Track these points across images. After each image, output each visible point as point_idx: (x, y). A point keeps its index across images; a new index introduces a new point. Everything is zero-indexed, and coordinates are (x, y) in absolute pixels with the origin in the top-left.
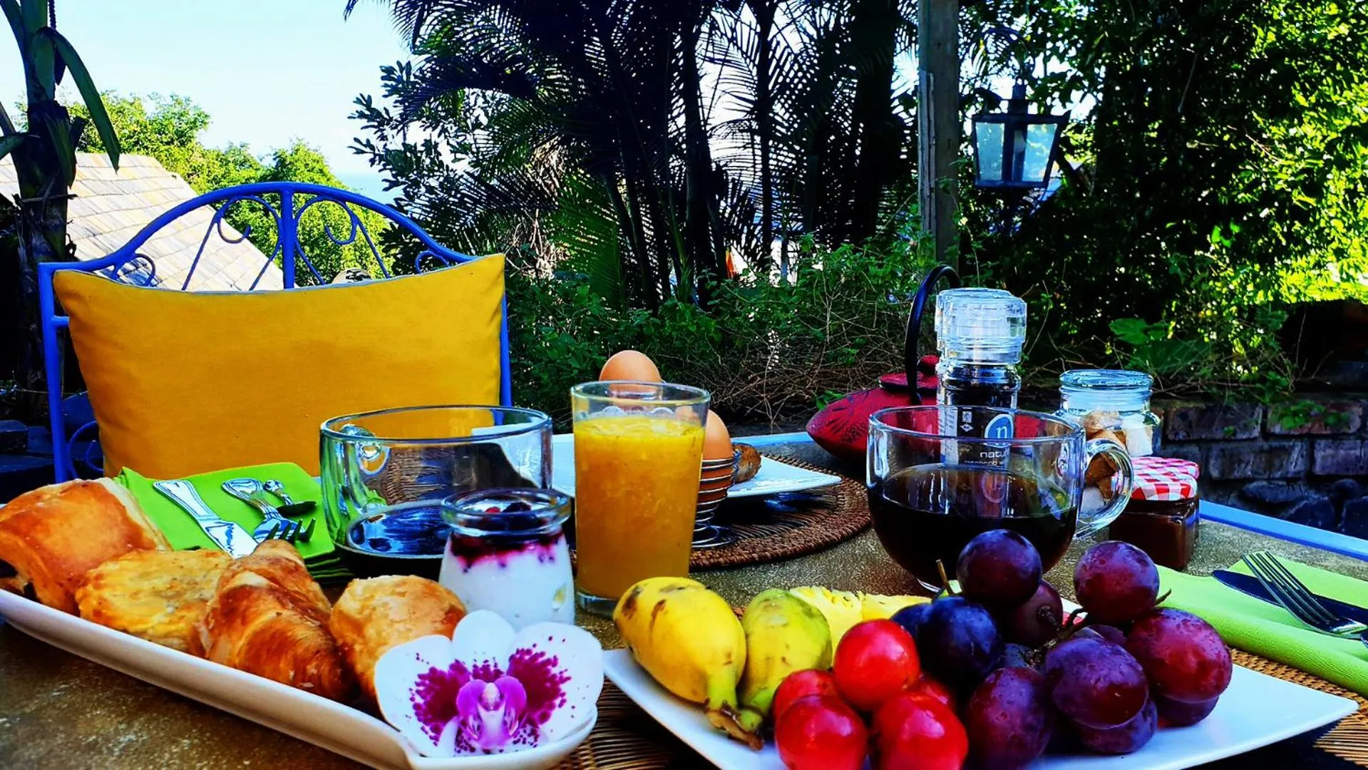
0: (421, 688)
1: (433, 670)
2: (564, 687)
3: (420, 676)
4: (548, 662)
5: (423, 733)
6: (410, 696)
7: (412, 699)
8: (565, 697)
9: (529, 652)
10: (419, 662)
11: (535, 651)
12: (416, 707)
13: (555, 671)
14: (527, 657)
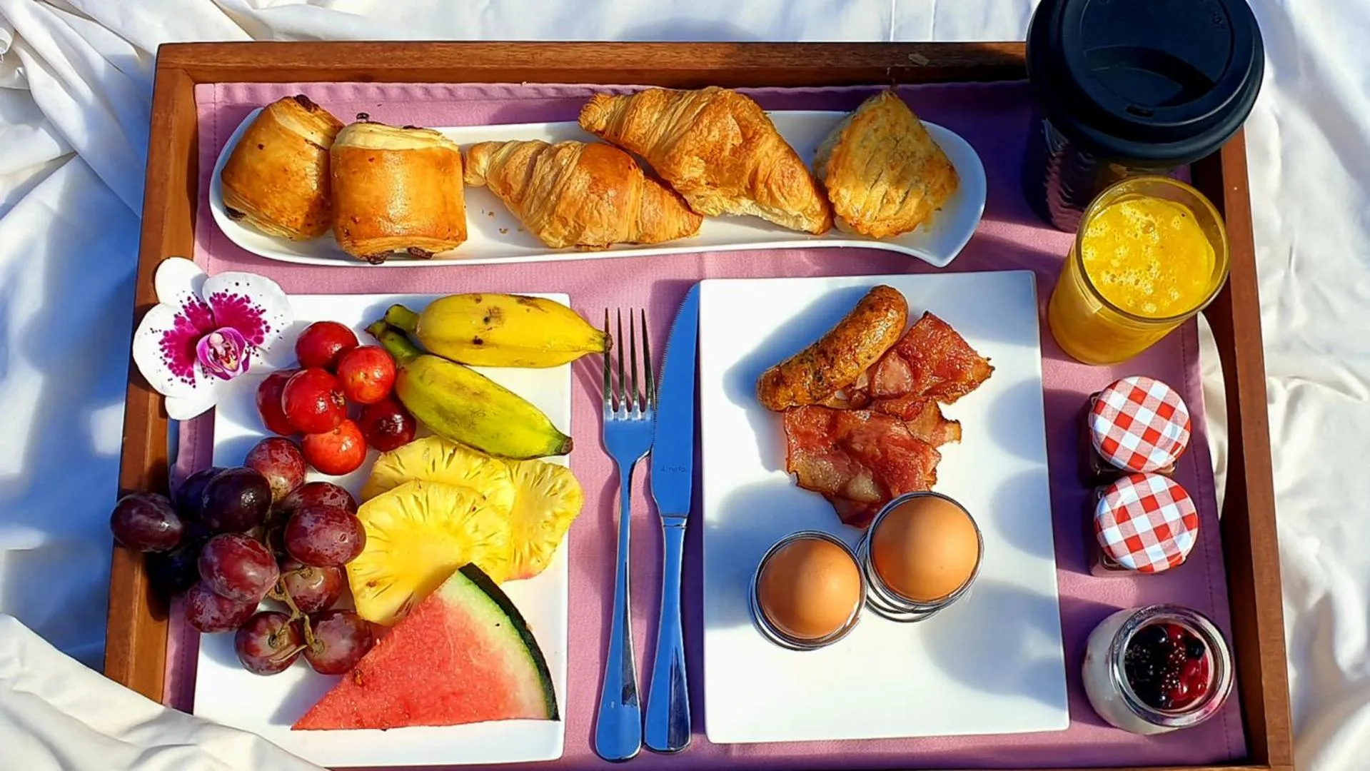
0: (166, 351)
1: (166, 333)
2: (263, 317)
3: (161, 343)
4: (242, 300)
5: (184, 384)
6: (163, 362)
7: (165, 363)
8: (268, 324)
9: (224, 295)
10: (155, 334)
11: (229, 294)
12: (171, 366)
13: (251, 306)
14: (224, 299)
